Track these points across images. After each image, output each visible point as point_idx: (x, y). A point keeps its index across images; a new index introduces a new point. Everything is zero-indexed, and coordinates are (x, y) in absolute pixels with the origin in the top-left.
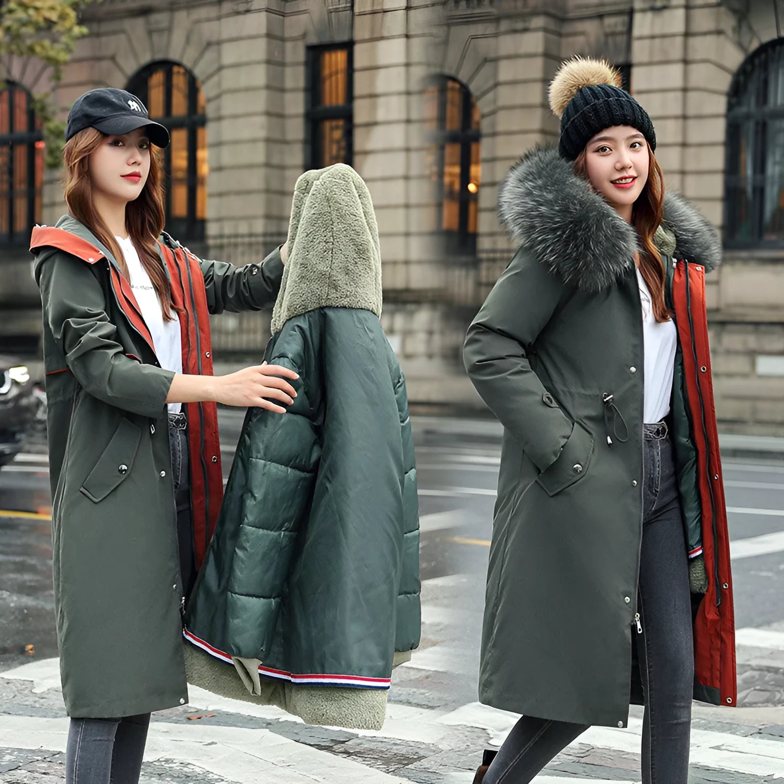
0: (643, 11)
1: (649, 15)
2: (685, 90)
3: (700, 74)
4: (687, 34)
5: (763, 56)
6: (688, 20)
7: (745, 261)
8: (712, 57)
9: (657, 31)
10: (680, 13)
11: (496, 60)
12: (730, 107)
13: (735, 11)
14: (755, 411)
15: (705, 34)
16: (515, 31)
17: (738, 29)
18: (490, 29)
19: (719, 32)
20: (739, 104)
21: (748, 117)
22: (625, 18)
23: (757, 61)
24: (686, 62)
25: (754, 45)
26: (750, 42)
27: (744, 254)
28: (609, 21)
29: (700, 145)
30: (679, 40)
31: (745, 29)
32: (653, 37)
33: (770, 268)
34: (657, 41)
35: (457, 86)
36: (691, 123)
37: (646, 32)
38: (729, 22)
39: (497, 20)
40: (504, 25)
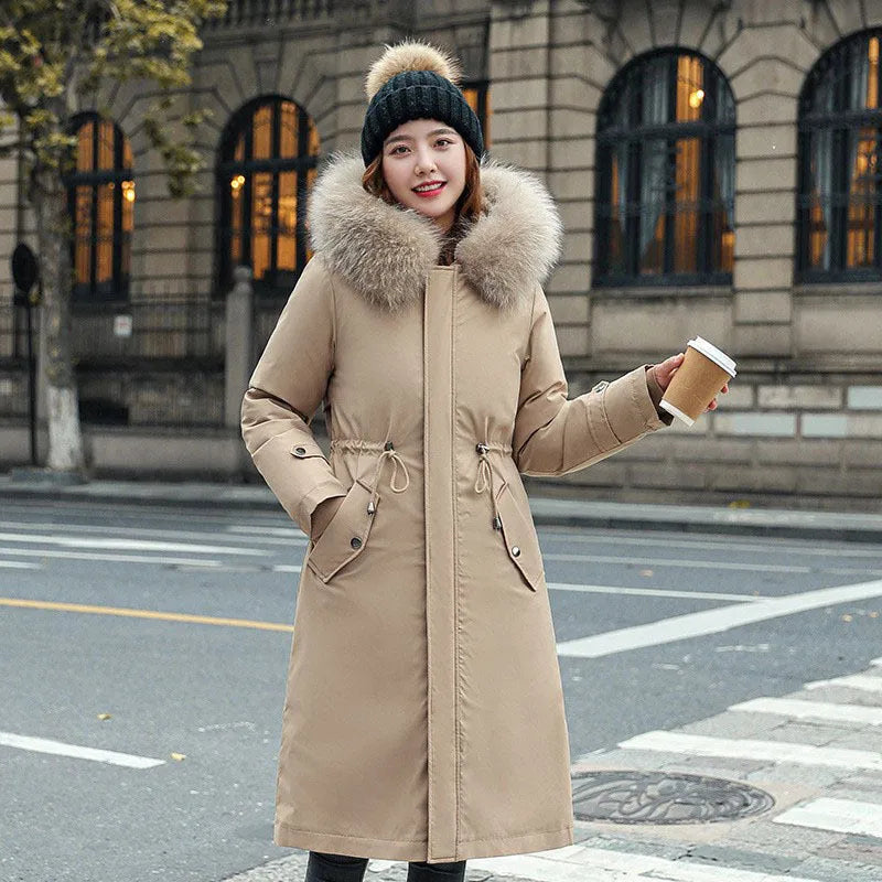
0: (501, 20)
1: (507, 26)
2: (549, 108)
3: (566, 91)
4: (551, 46)
5: (637, 69)
6: (552, 30)
7: (619, 300)
8: (579, 71)
9: (517, 43)
10: (543, 23)
11: (335, 78)
12: (600, 127)
13: (604, 19)
14: (629, 474)
15: (572, 45)
16: (357, 45)
17: (607, 40)
18: (329, 43)
19: (587, 43)
20: (611, 123)
21: (620, 138)
22: (481, 29)
23: (630, 75)
24: (550, 77)
25: (627, 57)
26: (622, 54)
27: (617, 292)
28: (463, 33)
29: (566, 170)
30: (542, 53)
31: (616, 39)
32: (512, 50)
33: (648, 307)
34: (518, 55)
35: (292, 108)
36: (556, 145)
37: (505, 44)
38: (597, 32)
39: (338, 32)
40: (346, 38)
